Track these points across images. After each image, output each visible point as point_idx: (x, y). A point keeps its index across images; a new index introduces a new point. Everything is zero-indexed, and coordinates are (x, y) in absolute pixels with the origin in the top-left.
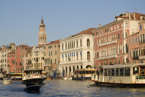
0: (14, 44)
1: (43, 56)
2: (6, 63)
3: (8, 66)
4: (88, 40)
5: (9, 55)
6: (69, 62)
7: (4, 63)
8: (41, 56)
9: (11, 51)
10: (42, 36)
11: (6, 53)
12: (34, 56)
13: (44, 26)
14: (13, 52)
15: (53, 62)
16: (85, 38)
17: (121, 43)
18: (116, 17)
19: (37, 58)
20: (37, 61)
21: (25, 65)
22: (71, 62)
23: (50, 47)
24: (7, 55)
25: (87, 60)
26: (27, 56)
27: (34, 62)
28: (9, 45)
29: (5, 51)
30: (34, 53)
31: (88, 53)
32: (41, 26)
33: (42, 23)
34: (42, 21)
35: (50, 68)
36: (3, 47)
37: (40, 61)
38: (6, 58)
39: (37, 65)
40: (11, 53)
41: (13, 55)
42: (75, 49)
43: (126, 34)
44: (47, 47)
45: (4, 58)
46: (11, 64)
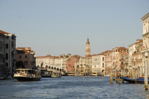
0: (70, 55)
1: (85, 63)
2: (66, 66)
3: (67, 67)
4: (103, 58)
5: (67, 61)
6: (95, 68)
7: (64, 66)
8: (84, 63)
9: (68, 59)
10: (88, 49)
11: (66, 60)
12: (80, 63)
13: (89, 43)
14: (69, 60)
15: (90, 67)
16: (102, 57)
17: (112, 61)
18: (113, 49)
19: (82, 64)
20: (82, 66)
21: (75, 68)
22: (96, 68)
23: (89, 59)
24: (66, 61)
25: (102, 67)
26: (77, 63)
27: (80, 66)
28: (67, 55)
29: (65, 59)
30: (80, 61)
31: (103, 64)
32: (87, 43)
33: (88, 41)
34: (88, 40)
35: (88, 70)
36: (64, 56)
37: (84, 66)
38: (66, 63)
39: (82, 68)
40: (68, 60)
41: (69, 61)
42: (98, 61)
43: (114, 58)
44: (87, 59)
45: (64, 63)
46: (68, 67)
